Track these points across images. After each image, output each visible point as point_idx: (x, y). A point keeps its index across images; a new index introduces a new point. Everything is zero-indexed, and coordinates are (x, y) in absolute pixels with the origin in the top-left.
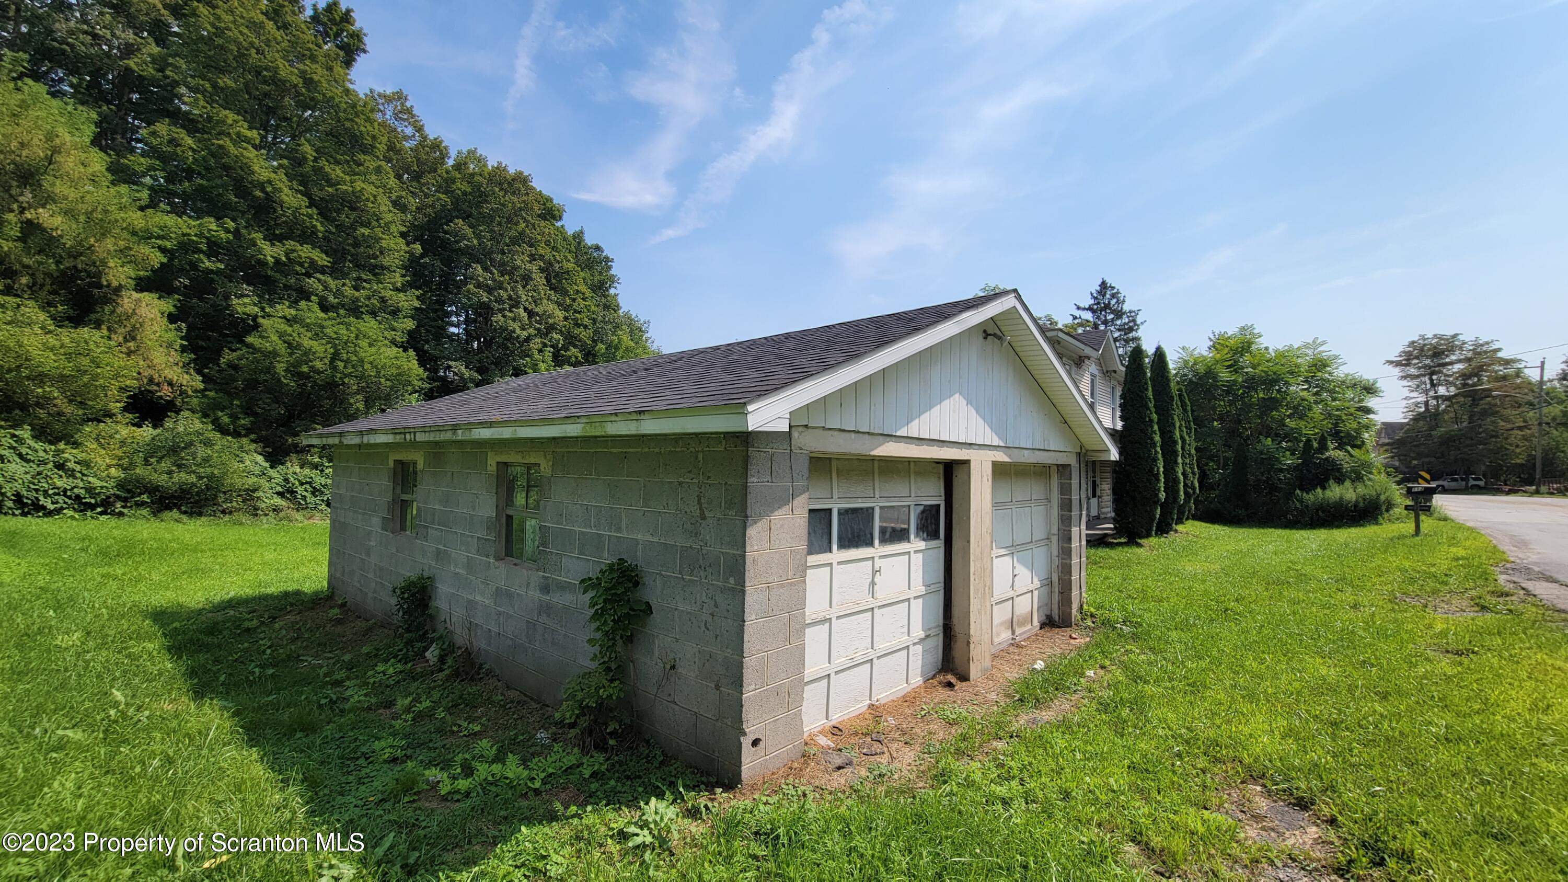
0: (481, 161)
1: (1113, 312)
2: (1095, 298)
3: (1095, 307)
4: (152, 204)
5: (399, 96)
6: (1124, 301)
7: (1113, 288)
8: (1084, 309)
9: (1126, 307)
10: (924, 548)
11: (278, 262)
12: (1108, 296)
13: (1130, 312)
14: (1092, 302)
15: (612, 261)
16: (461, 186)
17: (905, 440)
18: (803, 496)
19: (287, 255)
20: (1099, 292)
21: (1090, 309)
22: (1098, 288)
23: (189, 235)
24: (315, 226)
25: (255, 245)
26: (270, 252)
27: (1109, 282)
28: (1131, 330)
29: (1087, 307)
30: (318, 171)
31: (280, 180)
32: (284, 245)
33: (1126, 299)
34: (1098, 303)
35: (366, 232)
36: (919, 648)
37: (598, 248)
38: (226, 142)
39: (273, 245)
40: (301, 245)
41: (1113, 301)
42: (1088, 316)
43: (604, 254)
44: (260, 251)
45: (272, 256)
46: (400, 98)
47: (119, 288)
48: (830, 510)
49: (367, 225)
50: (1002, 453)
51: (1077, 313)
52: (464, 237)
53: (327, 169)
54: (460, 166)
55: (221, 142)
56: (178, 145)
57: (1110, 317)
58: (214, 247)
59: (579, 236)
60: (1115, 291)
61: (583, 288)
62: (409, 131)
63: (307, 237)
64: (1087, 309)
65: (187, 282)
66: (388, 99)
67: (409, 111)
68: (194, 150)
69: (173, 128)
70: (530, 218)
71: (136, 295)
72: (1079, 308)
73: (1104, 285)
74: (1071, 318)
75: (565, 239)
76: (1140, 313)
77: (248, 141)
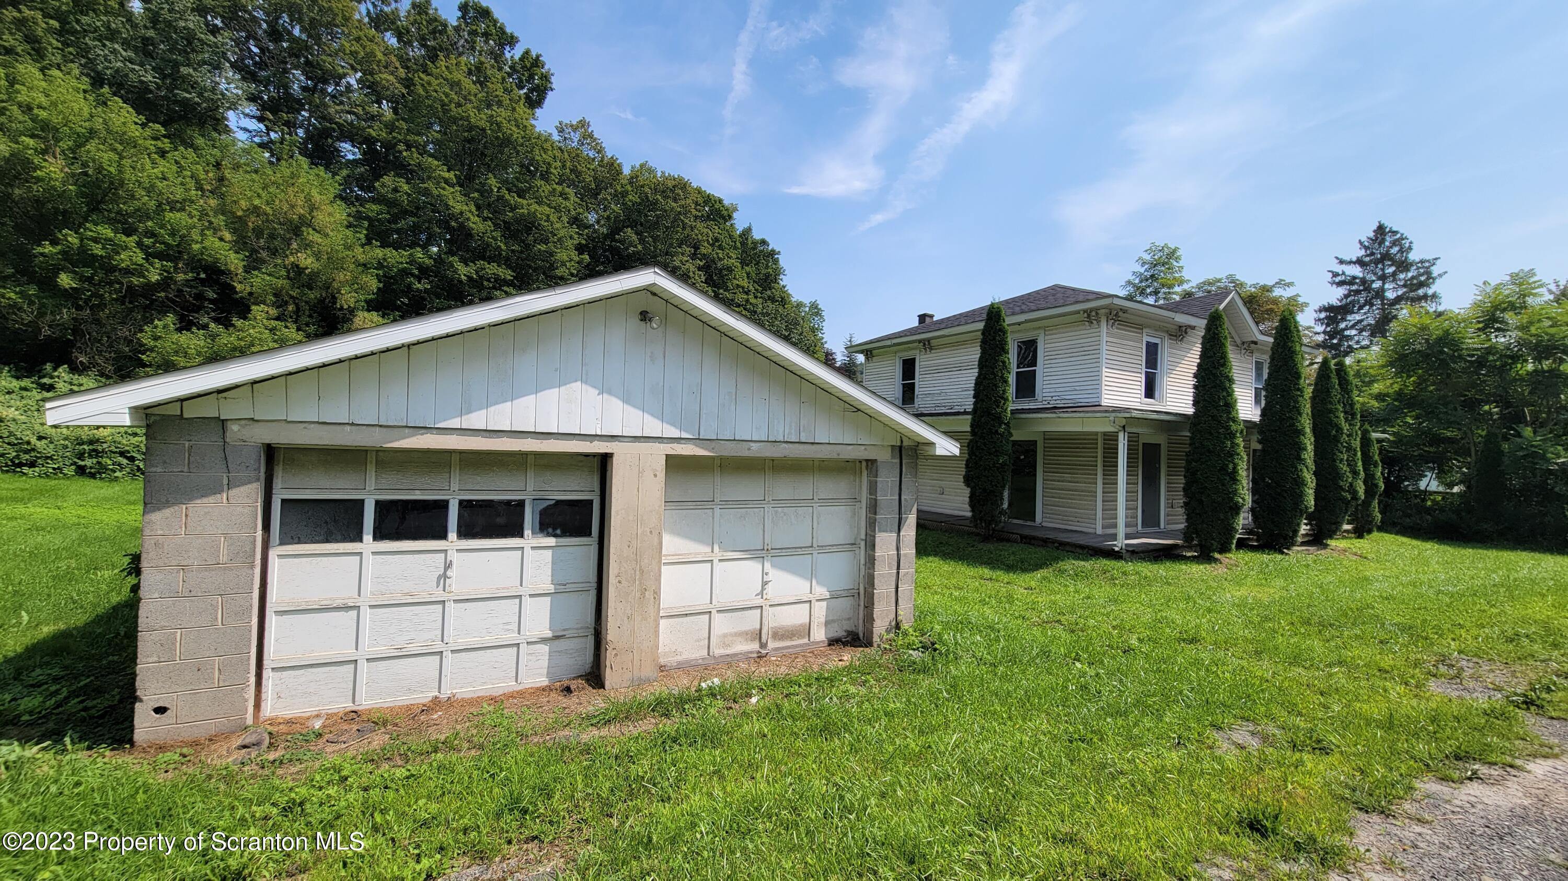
0: (651, 171)
1: (1394, 262)
2: (1366, 248)
3: (1367, 259)
4: (369, 241)
5: (583, 124)
6: (1410, 248)
7: (1395, 233)
8: (1350, 262)
9: (1413, 256)
10: (554, 544)
11: (470, 278)
12: (1387, 244)
13: (1422, 262)
14: (1363, 252)
15: (779, 253)
16: (633, 198)
17: (459, 432)
18: (250, 486)
19: (477, 272)
20: (1373, 240)
21: (1360, 262)
22: (1372, 235)
23: (402, 263)
24: (499, 246)
25: (453, 266)
26: (463, 271)
27: (1389, 224)
28: (1421, 285)
29: (1354, 259)
30: (501, 198)
31: (470, 211)
32: (475, 264)
33: (1414, 246)
34: (1372, 254)
35: (543, 247)
36: (545, 649)
37: (764, 242)
38: (430, 185)
39: (467, 265)
40: (489, 263)
41: (1395, 250)
42: (1356, 271)
43: (770, 248)
44: (456, 270)
45: (465, 275)
46: (583, 126)
47: (352, 311)
48: (362, 502)
49: (546, 241)
50: (692, 446)
51: (1339, 269)
52: (631, 244)
53: (507, 196)
54: (633, 179)
55: (426, 185)
56: (398, 191)
57: (1391, 270)
58: (424, 272)
59: (747, 232)
60: (1398, 236)
61: (745, 283)
62: (592, 154)
63: (495, 257)
64: (1354, 263)
65: (406, 301)
66: (575, 129)
67: (591, 136)
68: (409, 195)
69: (397, 179)
70: (687, 221)
71: (366, 314)
72: (1342, 262)
73: (1381, 230)
74: (1330, 275)
75: (731, 237)
76: (1438, 262)
77: (447, 181)
